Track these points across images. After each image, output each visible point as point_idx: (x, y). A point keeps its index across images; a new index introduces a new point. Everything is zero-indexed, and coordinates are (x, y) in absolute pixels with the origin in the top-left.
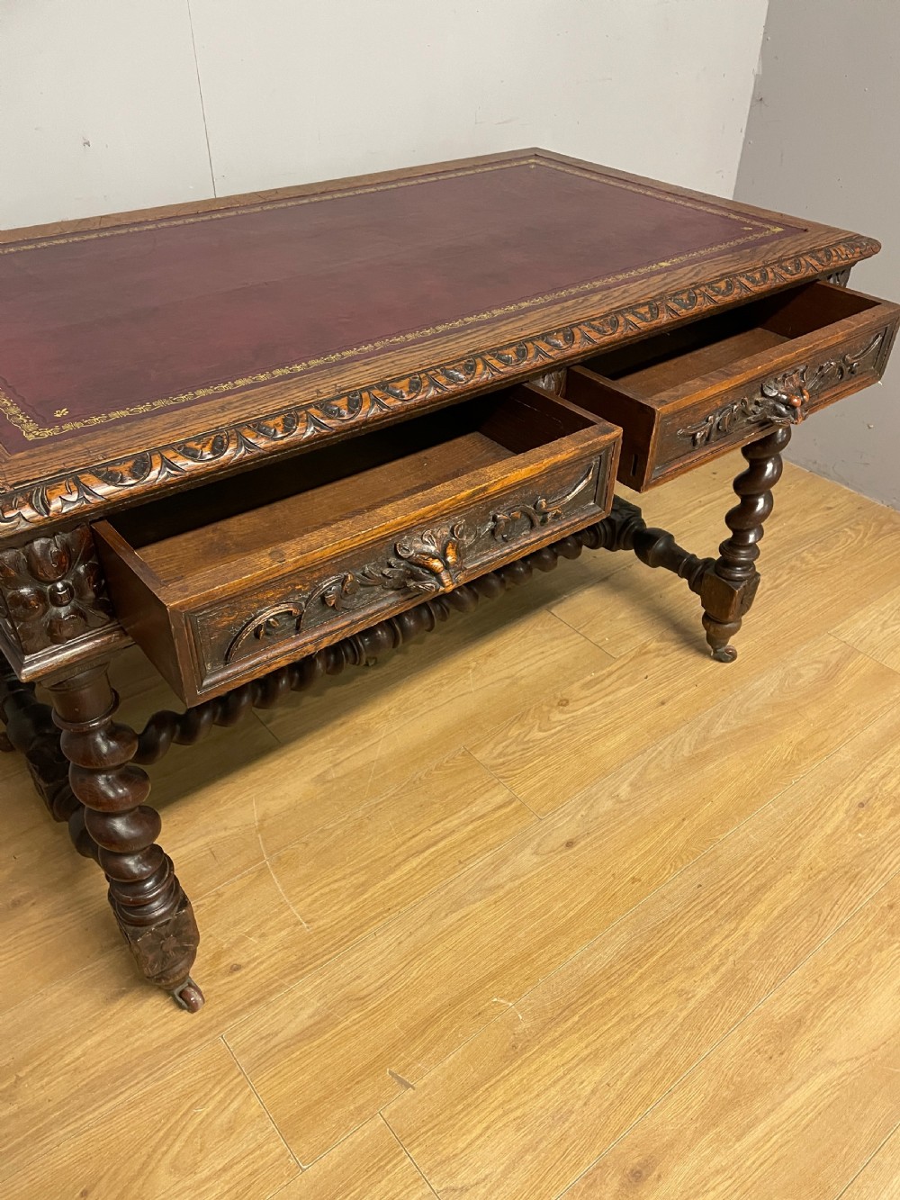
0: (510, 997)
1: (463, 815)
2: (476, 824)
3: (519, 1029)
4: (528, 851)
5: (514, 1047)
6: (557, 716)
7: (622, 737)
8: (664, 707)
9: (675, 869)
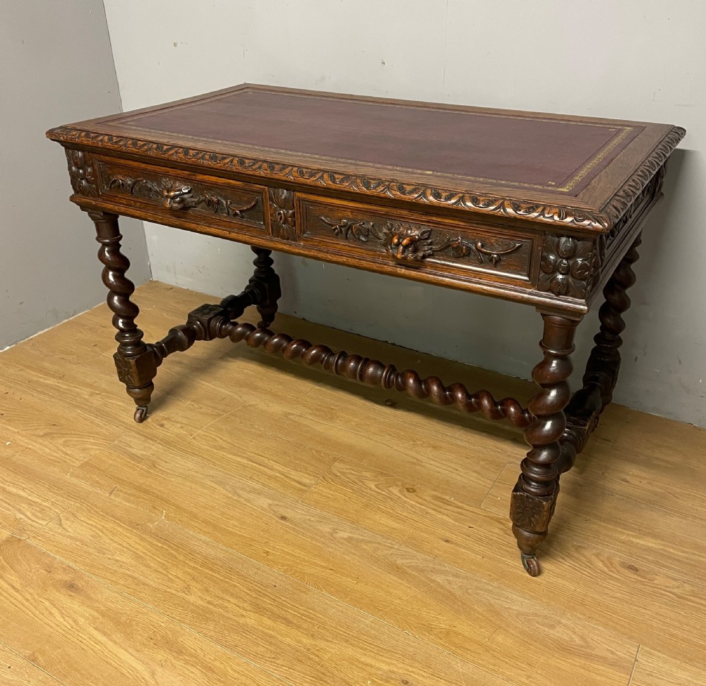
0: (167, 516)
3: (149, 524)
5: (138, 524)
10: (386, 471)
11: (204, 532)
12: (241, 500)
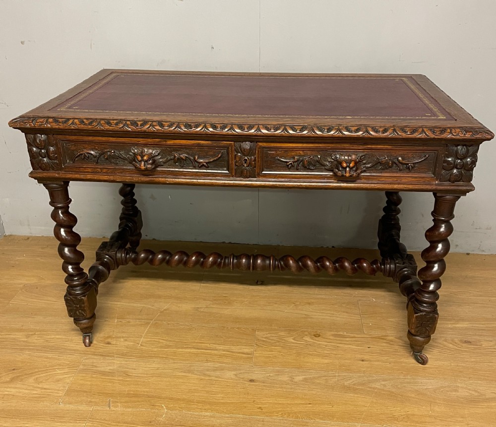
0: (167, 408)
1: (227, 347)
2: (227, 353)
3: (158, 419)
4: (234, 373)
5: (151, 422)
6: (308, 339)
7: (326, 361)
8: (361, 362)
9: (281, 416)
10: (292, 327)
11: (205, 409)
12: (213, 378)
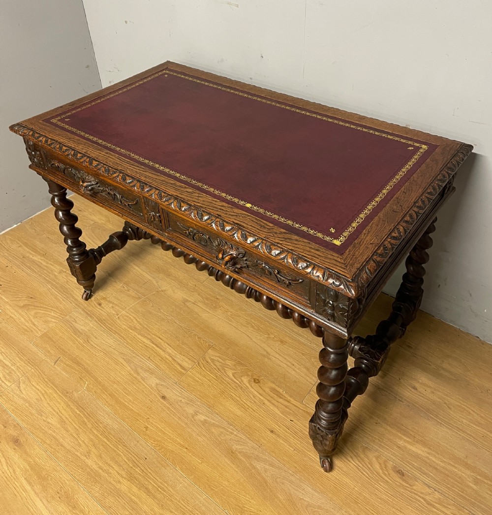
0: (88, 389)
3: (74, 392)
4: (158, 381)
5: (67, 392)
6: (245, 380)
11: (109, 404)
12: (139, 377)
